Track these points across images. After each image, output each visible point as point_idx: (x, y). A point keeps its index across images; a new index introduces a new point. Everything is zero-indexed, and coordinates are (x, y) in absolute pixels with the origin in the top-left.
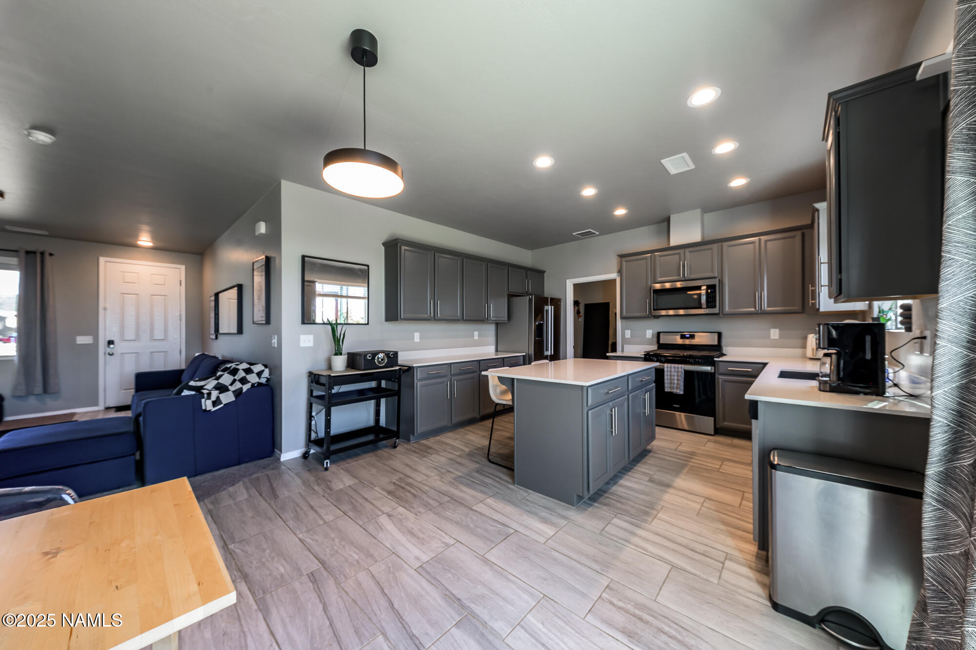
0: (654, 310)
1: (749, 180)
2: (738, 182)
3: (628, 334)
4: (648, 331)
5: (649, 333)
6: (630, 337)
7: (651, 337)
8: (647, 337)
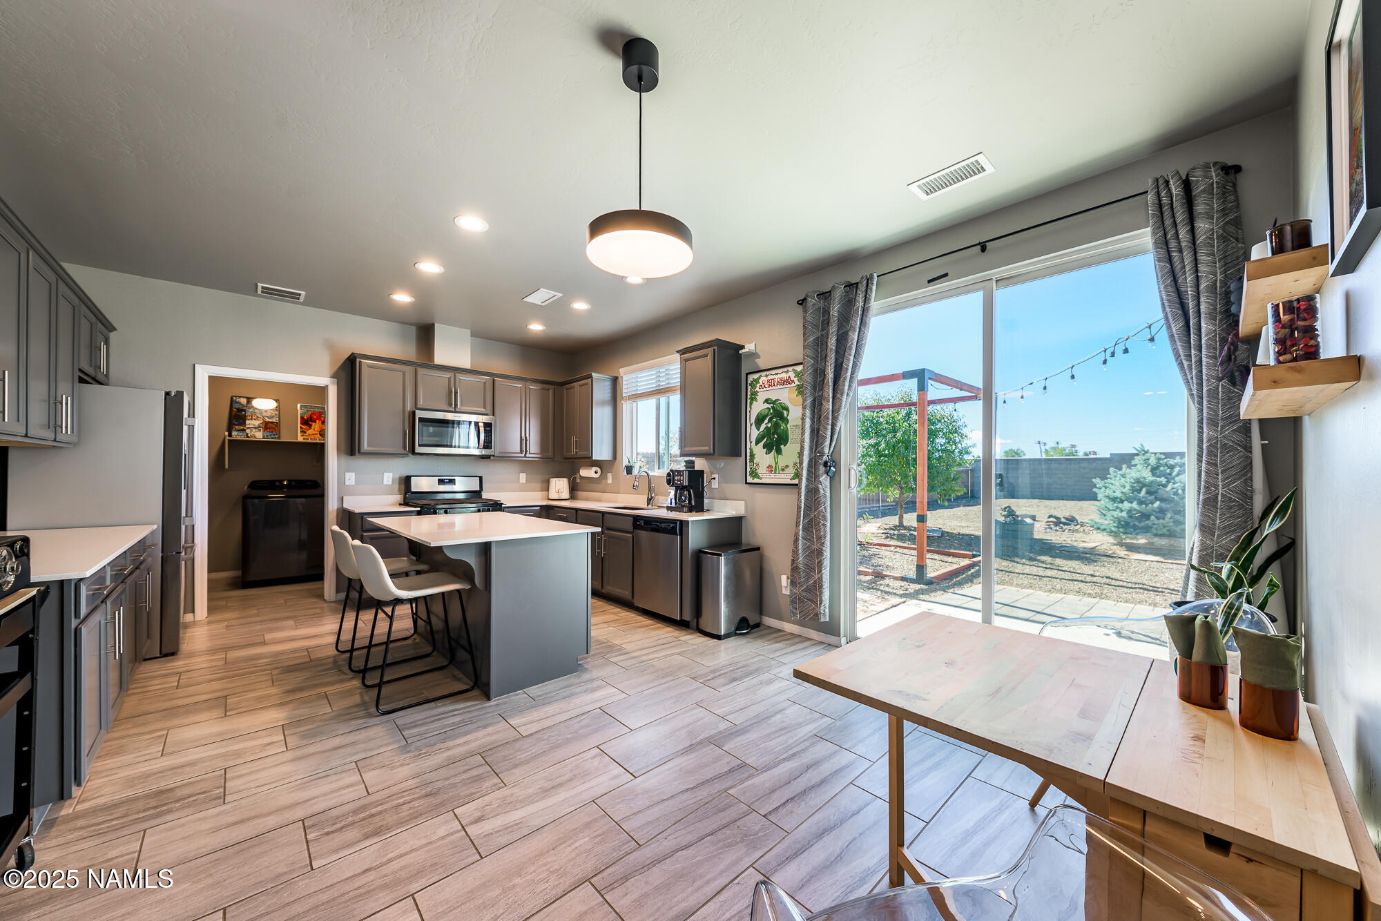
0: (420, 445)
1: (545, 328)
2: (536, 327)
3: (350, 478)
4: (386, 475)
5: (389, 478)
6: (354, 483)
7: (390, 483)
8: (385, 483)
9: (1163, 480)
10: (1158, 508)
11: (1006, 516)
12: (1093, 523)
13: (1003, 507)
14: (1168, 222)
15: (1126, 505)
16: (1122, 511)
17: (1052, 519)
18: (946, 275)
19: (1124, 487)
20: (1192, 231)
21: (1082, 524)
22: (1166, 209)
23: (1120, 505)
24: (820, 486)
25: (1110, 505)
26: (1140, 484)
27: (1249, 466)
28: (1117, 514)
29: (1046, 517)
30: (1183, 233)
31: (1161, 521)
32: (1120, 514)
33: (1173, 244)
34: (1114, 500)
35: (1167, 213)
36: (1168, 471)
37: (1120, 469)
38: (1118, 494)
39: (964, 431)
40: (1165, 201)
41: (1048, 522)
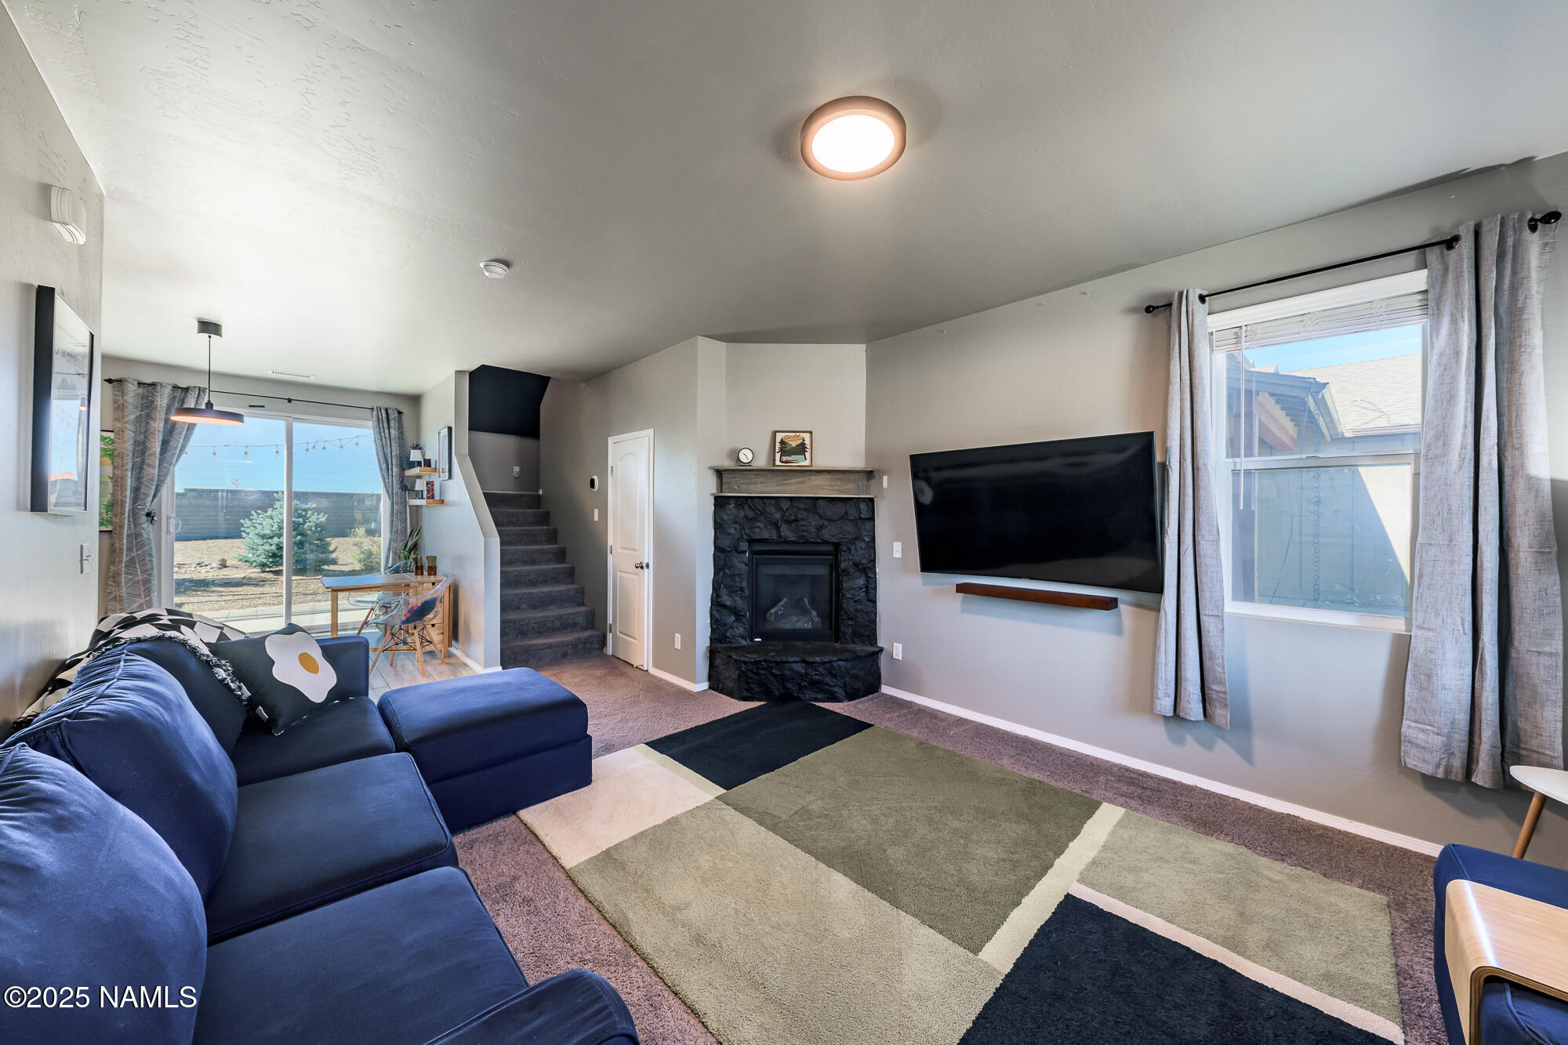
9: (301, 520)
10: (299, 541)
12: (241, 557)
14: (381, 425)
16: (271, 545)
18: (263, 406)
19: (273, 527)
20: (389, 432)
22: (380, 420)
23: (270, 540)
24: (143, 531)
25: (260, 541)
27: (406, 519)
28: (267, 547)
30: (387, 432)
31: (302, 550)
32: (270, 548)
33: (383, 434)
34: (263, 537)
35: (381, 422)
36: (304, 513)
38: (267, 531)
40: (380, 417)
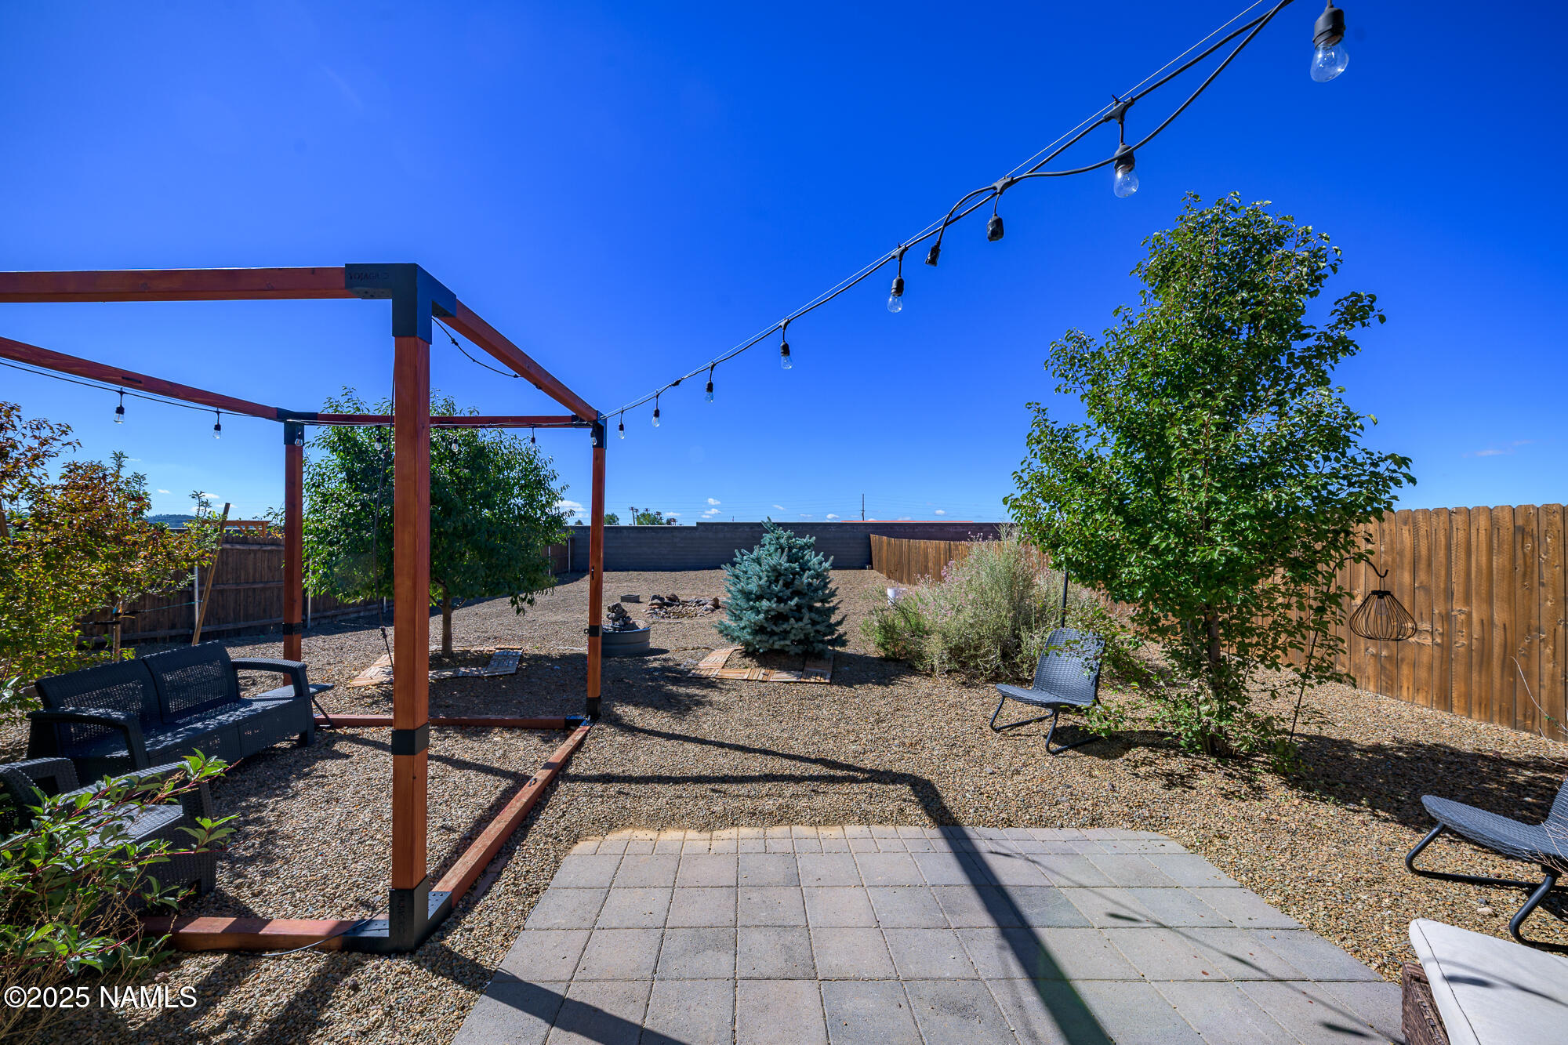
11: (614, 620)
13: (611, 605)
15: (765, 604)
16: (759, 612)
17: (656, 601)
19: (761, 578)
21: (684, 603)
23: (756, 604)
26: (776, 574)
29: (650, 598)
32: (756, 616)
37: (751, 551)
38: (753, 588)
39: (554, 485)
41: (652, 604)
